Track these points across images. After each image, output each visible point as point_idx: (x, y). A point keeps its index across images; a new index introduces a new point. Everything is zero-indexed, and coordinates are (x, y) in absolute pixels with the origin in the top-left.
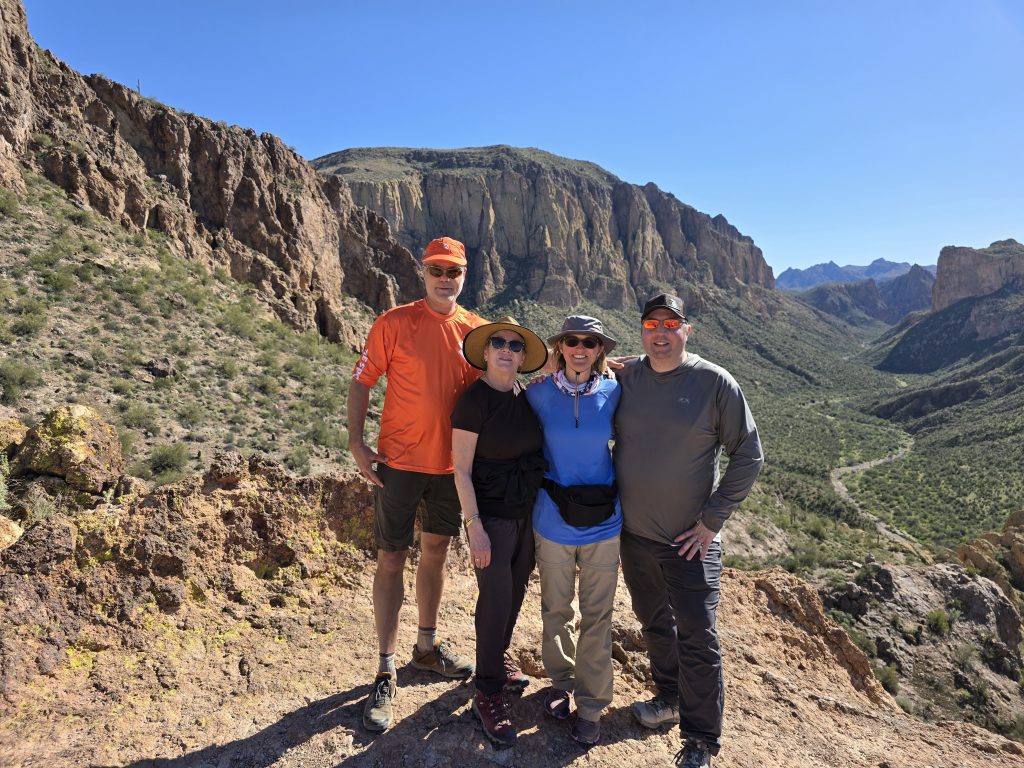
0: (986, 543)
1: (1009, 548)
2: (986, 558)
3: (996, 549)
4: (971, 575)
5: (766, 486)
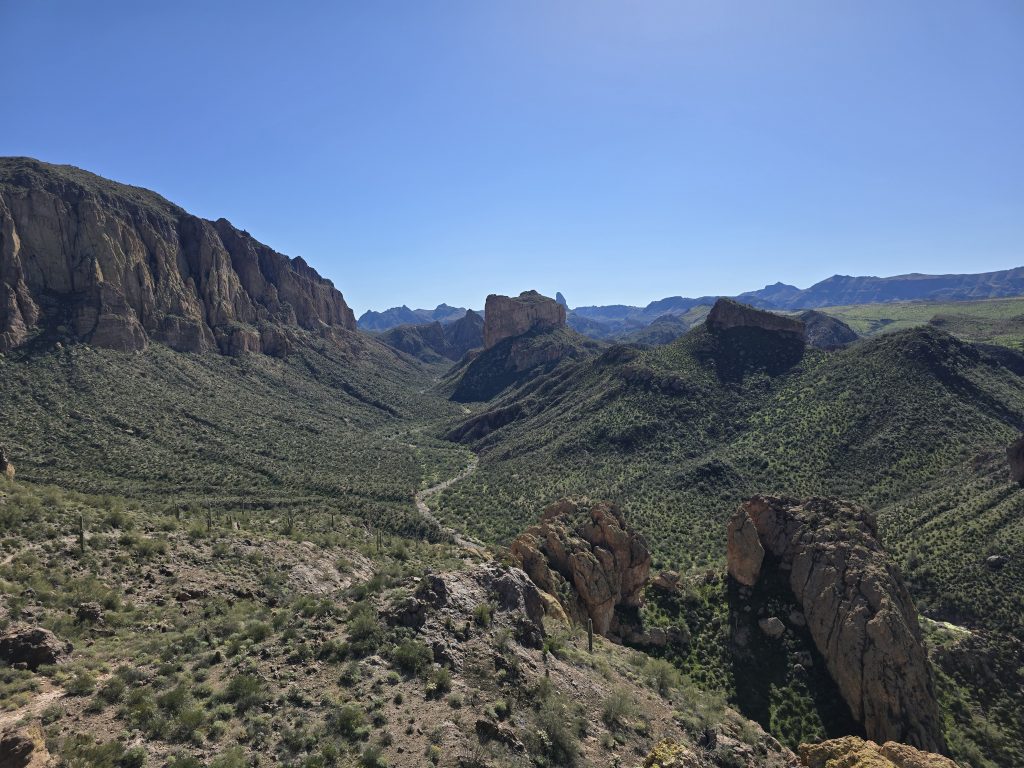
0: (529, 536)
1: (546, 537)
2: (531, 548)
3: (537, 540)
4: (505, 568)
5: (355, 519)
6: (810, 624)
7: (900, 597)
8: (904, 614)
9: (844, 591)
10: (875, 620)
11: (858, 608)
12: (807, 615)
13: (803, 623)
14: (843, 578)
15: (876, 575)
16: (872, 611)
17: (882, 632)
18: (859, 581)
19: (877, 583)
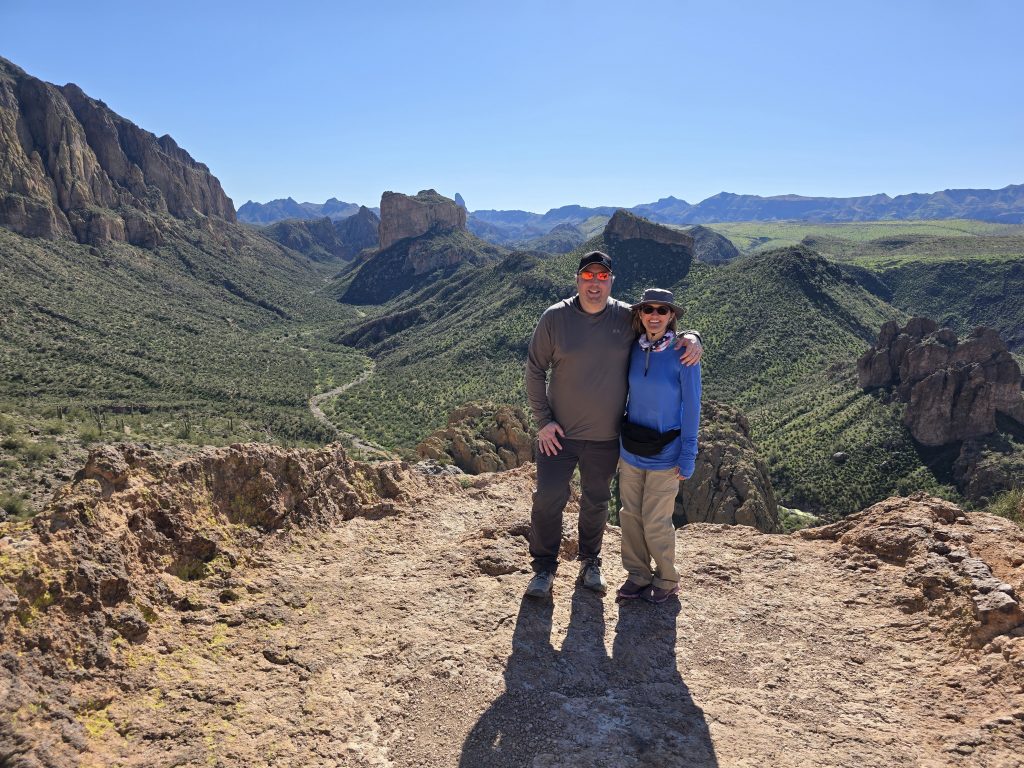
0: (436, 439)
1: (452, 440)
2: (438, 450)
3: (444, 443)
6: (688, 513)
7: (764, 489)
8: (767, 503)
9: (718, 484)
10: (743, 508)
11: (729, 499)
12: (685, 506)
13: (682, 513)
14: (718, 472)
15: (746, 469)
16: (741, 500)
17: (748, 518)
18: (732, 476)
19: (746, 476)
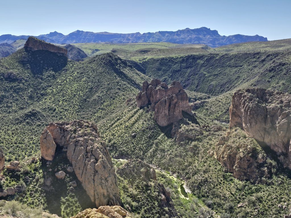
6: (75, 171)
7: (106, 154)
8: (107, 159)
9: (87, 155)
10: (98, 163)
11: (92, 160)
12: (74, 167)
13: (73, 171)
14: (86, 150)
15: (97, 147)
16: (97, 160)
17: (100, 167)
18: (92, 150)
19: (98, 150)
